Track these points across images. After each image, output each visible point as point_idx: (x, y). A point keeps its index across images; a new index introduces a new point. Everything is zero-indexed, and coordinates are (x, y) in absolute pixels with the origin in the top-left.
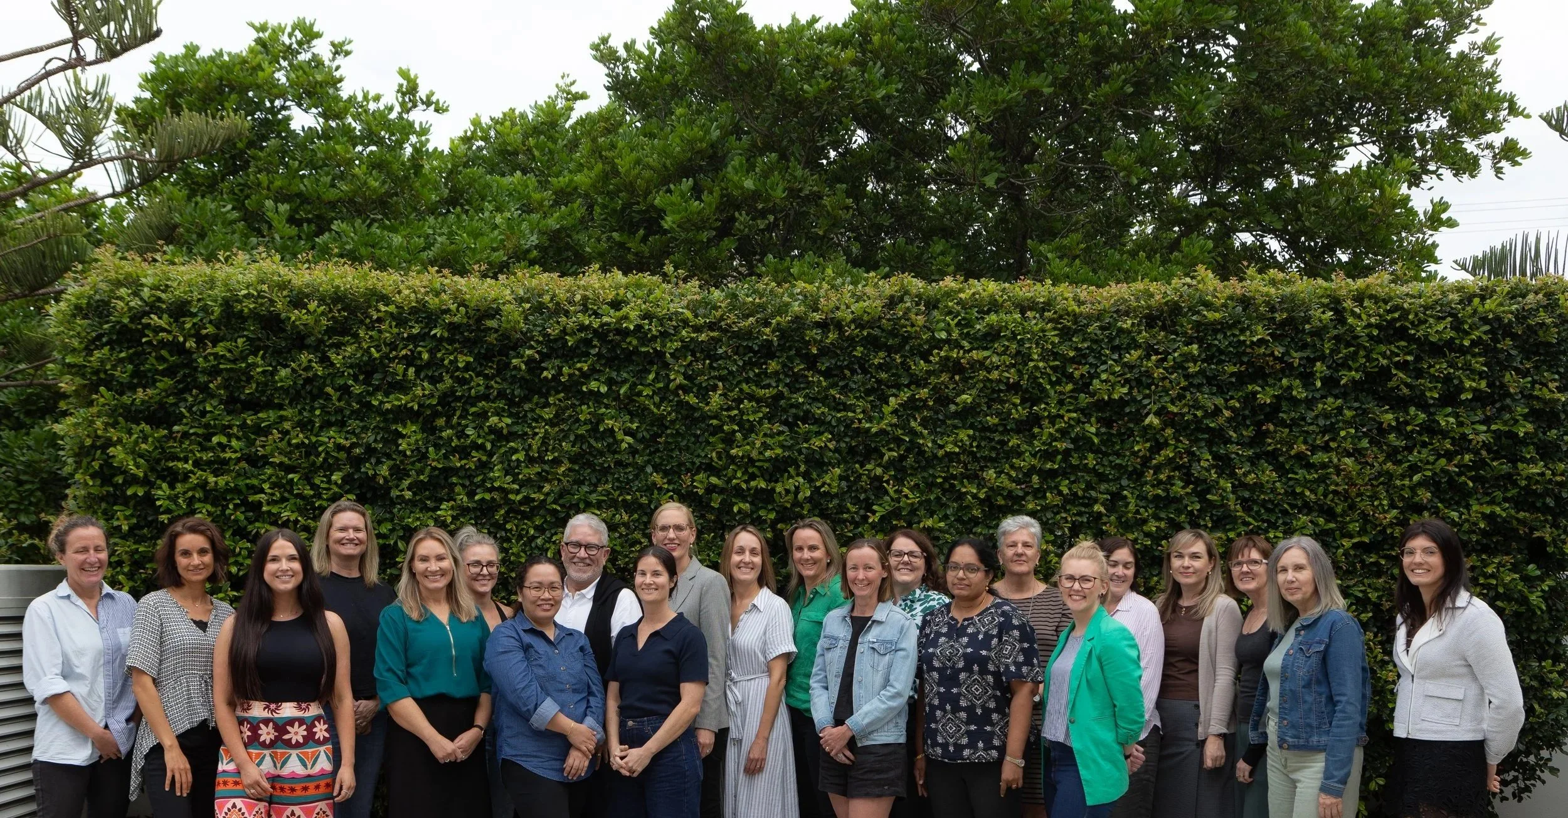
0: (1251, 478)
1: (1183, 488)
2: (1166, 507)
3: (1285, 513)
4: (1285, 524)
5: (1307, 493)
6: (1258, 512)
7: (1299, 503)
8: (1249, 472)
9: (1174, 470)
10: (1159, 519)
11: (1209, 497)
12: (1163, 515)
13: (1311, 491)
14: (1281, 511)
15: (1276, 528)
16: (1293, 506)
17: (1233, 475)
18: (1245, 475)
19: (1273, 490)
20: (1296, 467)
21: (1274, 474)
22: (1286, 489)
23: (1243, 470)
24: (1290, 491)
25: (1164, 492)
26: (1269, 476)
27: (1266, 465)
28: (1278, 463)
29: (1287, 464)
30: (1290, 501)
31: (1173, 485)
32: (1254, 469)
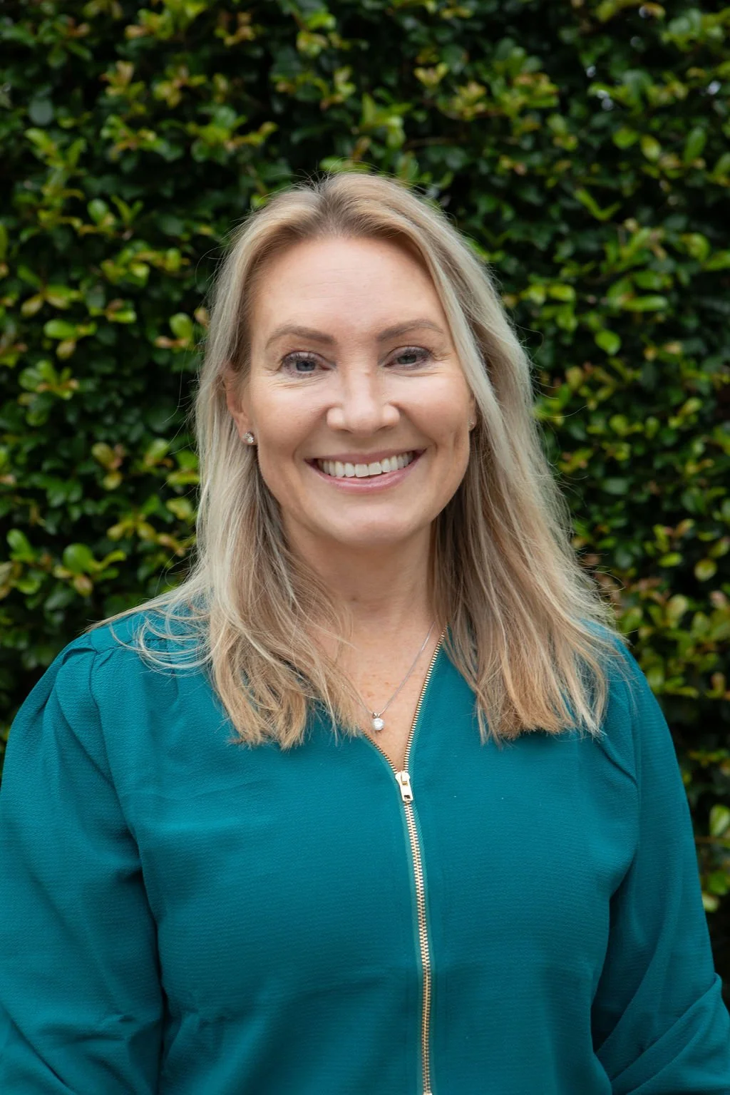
0: (467, 100)
1: (241, 131)
2: (185, 201)
3: (580, 220)
4: (580, 256)
5: (652, 150)
6: (493, 221)
7: (627, 184)
8: (462, 80)
9: (210, 69)
10: (161, 242)
11: (330, 165)
12: (173, 227)
13: (665, 144)
14: (566, 214)
15: (551, 270)
16: (603, 197)
17: (410, 90)
18: (448, 85)
19: (542, 139)
20: (617, 59)
21: (545, 86)
22: (583, 133)
23: (442, 69)
24: (596, 142)
25: (173, 142)
26: (528, 91)
27: (518, 53)
28: (557, 44)
29: (587, 48)
30: (596, 175)
31: (205, 120)
32: (480, 66)
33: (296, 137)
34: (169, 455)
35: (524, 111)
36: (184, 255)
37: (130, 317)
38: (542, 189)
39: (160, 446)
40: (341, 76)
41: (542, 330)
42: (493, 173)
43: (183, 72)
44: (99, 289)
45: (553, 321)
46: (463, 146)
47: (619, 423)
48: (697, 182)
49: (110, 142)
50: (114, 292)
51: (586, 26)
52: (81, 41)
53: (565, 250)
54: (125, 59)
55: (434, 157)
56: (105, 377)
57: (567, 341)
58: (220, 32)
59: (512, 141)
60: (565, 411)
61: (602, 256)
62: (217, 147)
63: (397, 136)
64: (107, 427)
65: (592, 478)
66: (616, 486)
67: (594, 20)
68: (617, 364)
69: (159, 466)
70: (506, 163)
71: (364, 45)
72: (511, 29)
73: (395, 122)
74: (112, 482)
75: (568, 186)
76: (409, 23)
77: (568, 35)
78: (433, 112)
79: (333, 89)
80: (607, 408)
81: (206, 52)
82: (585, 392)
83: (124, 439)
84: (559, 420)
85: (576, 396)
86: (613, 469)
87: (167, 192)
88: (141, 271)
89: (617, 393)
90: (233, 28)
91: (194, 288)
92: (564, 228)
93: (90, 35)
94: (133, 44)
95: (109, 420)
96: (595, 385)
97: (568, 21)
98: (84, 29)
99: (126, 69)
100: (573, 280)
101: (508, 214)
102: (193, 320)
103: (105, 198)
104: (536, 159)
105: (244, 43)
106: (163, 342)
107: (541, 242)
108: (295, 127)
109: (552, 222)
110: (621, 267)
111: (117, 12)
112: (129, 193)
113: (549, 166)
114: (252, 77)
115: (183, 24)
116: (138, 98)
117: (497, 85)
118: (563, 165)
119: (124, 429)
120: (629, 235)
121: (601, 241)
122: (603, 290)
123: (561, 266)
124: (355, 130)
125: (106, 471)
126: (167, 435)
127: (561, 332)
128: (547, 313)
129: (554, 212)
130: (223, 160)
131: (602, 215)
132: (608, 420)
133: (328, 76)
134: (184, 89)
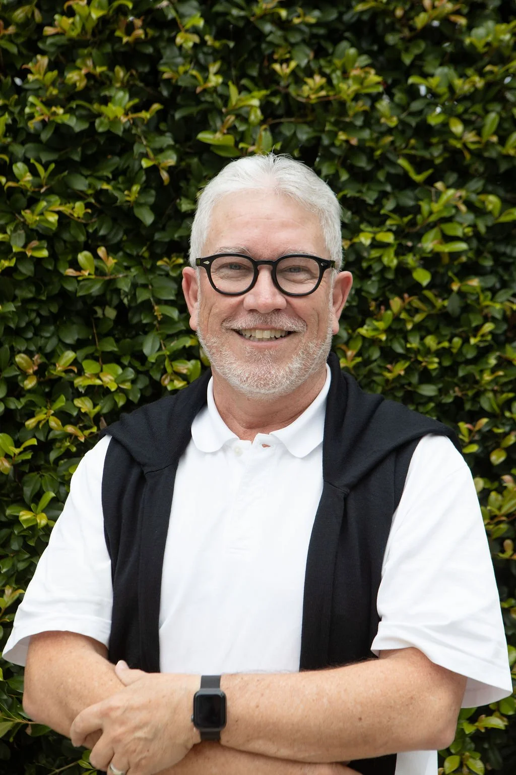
0: (313, 88)
1: (136, 109)
2: (90, 164)
3: (402, 182)
4: (400, 210)
5: (457, 128)
7: (437, 153)
8: (309, 72)
10: (71, 196)
11: (205, 137)
12: (80, 184)
13: (467, 123)
14: (390, 178)
15: (379, 221)
16: (420, 164)
17: (268, 80)
18: (298, 78)
19: (370, 118)
20: (430, 58)
21: (373, 77)
22: (403, 116)
23: (293, 64)
24: (413, 122)
25: (80, 118)
26: (361, 81)
27: (353, 51)
28: (384, 47)
29: (407, 50)
30: (413, 148)
31: (106, 101)
32: (322, 62)
33: (178, 115)
34: (75, 362)
35: (357, 97)
36: (88, 206)
37: (45, 253)
38: (371, 159)
39: (70, 355)
40: (213, 68)
41: (370, 268)
42: (333, 145)
43: (89, 63)
44: (22, 232)
45: (379, 259)
46: (310, 124)
47: (431, 341)
48: (492, 154)
49: (31, 116)
50: (33, 234)
51: (406, 33)
52: (10, 39)
53: (389, 205)
54: (43, 53)
55: (287, 131)
56: (25, 301)
57: (390, 276)
58: (118, 33)
59: (347, 120)
60: (389, 331)
61: (417, 210)
62: (115, 121)
63: (256, 116)
64: (27, 340)
65: (410, 384)
66: (429, 390)
67: (412, 29)
68: (429, 294)
69: (67, 371)
70: (342, 136)
71: (232, 44)
72: (347, 34)
73: (255, 102)
74: (30, 384)
75: (391, 156)
76: (268, 28)
77: (391, 39)
78: (286, 97)
79: (206, 79)
80: (422, 329)
81: (108, 48)
82: (403, 316)
83: (40, 350)
84: (383, 337)
85: (397, 319)
86: (426, 377)
87: (77, 158)
88: (53, 218)
89: (429, 317)
90: (130, 29)
91: (96, 231)
92: (388, 188)
93: (17, 35)
94: (49, 41)
95: (30, 335)
96: (412, 312)
97: (392, 29)
98: (12, 30)
99: (43, 61)
100: (394, 228)
101: (344, 176)
102: (96, 256)
103: (26, 161)
104: (366, 134)
105: (138, 41)
106: (70, 272)
107: (370, 198)
108: (177, 107)
109: (379, 182)
110: (433, 218)
111: (38, 17)
112: (45, 158)
113: (377, 140)
114: (147, 69)
115: (89, 27)
116: (53, 84)
117: (336, 77)
118: (388, 139)
119: (41, 342)
120: (439, 194)
121: (417, 199)
122: (419, 237)
123: (386, 217)
124: (224, 110)
125: (25, 376)
126: (74, 348)
127: (385, 269)
128: (375, 254)
129: (381, 176)
130: (119, 132)
131: (419, 178)
132: (422, 339)
133: (204, 69)
134: (89, 76)
